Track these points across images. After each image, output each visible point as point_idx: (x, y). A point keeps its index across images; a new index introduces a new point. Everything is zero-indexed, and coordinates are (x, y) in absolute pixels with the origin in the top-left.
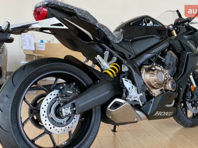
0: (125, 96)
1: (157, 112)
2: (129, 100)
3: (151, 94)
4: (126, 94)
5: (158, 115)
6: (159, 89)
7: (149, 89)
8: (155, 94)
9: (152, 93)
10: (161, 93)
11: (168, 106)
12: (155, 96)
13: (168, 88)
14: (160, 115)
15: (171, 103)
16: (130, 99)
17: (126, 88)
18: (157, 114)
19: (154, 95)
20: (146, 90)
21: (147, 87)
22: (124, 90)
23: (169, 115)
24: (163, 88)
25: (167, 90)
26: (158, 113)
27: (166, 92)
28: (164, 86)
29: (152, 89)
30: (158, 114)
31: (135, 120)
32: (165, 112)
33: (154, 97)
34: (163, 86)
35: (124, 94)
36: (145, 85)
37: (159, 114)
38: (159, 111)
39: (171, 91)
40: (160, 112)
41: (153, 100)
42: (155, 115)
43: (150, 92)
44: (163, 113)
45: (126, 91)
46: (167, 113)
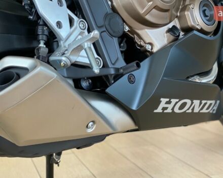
0: (47, 50)
1: (164, 100)
2: (60, 61)
3: (141, 46)
4: (47, 44)
5: (169, 110)
6: (166, 28)
7: (132, 31)
8: (151, 44)
9: (142, 43)
10: (172, 38)
11: (197, 81)
12: (155, 50)
13: (191, 23)
14: (177, 110)
15: (206, 73)
16: (64, 58)
17: (45, 24)
18: (164, 109)
19: (148, 47)
20: (121, 34)
21: (124, 21)
22: (40, 32)
23: (204, 111)
24: (176, 23)
25: (188, 30)
26: (167, 103)
27: (185, 35)
28: (179, 18)
29: (142, 29)
30: (166, 108)
31: (90, 131)
32: (188, 101)
33: (151, 53)
34: (177, 17)
35: (42, 45)
36: (116, 15)
37: (170, 106)
38: (171, 97)
39: (202, 31)
40: (174, 101)
41: (145, 64)
42: (159, 110)
43: (137, 40)
44: (184, 105)
45: (46, 33)
46: (197, 102)
